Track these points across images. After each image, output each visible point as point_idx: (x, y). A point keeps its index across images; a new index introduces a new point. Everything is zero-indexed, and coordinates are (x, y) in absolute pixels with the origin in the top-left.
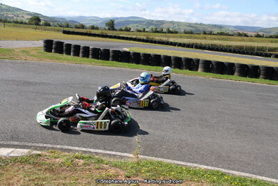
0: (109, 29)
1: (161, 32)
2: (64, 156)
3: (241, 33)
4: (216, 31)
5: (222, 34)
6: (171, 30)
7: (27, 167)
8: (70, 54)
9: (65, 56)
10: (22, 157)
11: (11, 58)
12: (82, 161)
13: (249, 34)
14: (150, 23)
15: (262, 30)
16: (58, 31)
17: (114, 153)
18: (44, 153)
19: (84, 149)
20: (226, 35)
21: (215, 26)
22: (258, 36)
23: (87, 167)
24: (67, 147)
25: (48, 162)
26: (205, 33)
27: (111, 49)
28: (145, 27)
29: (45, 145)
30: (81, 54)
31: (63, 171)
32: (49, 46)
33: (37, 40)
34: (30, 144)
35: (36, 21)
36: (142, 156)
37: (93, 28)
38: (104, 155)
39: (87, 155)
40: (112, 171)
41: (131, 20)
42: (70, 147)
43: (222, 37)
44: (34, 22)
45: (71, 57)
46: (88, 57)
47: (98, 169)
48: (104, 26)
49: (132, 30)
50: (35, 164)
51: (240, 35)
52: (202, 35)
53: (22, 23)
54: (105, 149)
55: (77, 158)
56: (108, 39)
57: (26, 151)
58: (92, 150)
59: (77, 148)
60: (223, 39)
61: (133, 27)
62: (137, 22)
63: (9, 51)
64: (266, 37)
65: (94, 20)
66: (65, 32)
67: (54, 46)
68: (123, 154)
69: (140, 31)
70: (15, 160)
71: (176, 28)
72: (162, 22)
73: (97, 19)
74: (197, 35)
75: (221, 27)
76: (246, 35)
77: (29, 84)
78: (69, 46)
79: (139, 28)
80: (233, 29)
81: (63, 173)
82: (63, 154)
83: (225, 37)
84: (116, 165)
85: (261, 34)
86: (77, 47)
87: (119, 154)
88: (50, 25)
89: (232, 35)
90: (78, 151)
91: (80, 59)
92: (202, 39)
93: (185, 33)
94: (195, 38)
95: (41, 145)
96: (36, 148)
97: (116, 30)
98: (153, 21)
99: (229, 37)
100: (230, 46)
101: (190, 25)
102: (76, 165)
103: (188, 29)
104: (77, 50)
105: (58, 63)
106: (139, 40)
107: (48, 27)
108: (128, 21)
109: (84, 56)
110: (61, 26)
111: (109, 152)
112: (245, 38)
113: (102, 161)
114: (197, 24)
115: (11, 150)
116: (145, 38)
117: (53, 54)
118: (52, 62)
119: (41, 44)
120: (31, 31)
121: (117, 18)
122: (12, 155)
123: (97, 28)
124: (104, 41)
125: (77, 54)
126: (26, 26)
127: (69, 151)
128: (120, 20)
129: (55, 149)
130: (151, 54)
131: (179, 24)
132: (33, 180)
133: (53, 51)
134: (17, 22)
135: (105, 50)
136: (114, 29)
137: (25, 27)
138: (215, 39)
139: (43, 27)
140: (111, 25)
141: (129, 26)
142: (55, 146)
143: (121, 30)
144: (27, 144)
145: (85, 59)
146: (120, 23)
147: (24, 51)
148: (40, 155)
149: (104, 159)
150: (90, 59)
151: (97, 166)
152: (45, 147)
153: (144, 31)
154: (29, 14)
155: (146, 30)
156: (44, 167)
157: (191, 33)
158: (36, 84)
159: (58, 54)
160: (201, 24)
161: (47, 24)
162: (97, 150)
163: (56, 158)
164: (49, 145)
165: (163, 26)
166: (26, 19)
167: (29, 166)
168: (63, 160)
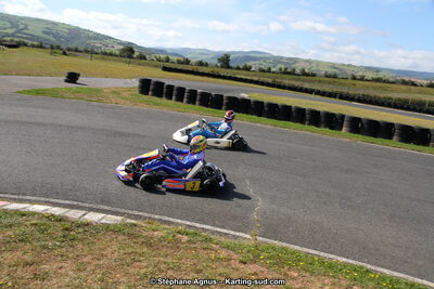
0: (222, 67)
2: (164, 229)
3: (407, 80)
4: (370, 75)
5: (378, 80)
6: (306, 71)
7: (121, 238)
8: (171, 99)
9: (164, 100)
10: (115, 225)
11: (99, 101)
12: (185, 238)
13: (418, 81)
14: (278, 60)
16: (156, 66)
17: (225, 231)
18: (139, 223)
19: (188, 223)
20: (389, 82)
21: (369, 69)
22: (432, 86)
23: (192, 246)
24: (167, 218)
25: (145, 234)
26: (354, 78)
27: (225, 95)
28: (270, 65)
29: (140, 214)
30: (185, 100)
31: (163, 247)
32: (146, 86)
33: (131, 78)
34: (122, 211)
35: (129, 52)
36: (261, 239)
37: (201, 64)
38: (213, 232)
39: (192, 231)
40: (223, 254)
41: (252, 55)
42: (171, 219)
43: (379, 84)
44: (126, 54)
45: (173, 102)
46: (194, 103)
47: (205, 249)
48: (215, 62)
49: (253, 69)
50: (130, 235)
51: (404, 83)
53: (111, 54)
54: (214, 225)
55: (179, 233)
56: (220, 80)
57: (119, 218)
58: (198, 225)
59: (179, 221)
61: (255, 66)
62: (260, 59)
63: (97, 90)
65: (203, 54)
66: (165, 69)
67: (151, 87)
68: (237, 234)
69: (264, 71)
70: (107, 227)
71: (314, 69)
72: (295, 60)
73: (207, 52)
74: (343, 81)
75: (377, 70)
76: (413, 84)
77: (122, 135)
78: (171, 87)
79: (263, 67)
80: (395, 74)
81: (165, 249)
82: (163, 226)
83: (382, 85)
84: (228, 246)
86: (181, 90)
87: (232, 232)
88: (145, 58)
89: (393, 83)
90: (181, 225)
91: (183, 105)
93: (327, 76)
94: (339, 84)
95: (136, 213)
96: (130, 216)
97: (231, 68)
98: (282, 58)
99: (388, 85)
100: (389, 98)
101: (333, 66)
102: (178, 241)
103: (331, 71)
104: (180, 94)
105: (156, 109)
106: (263, 84)
107: (143, 61)
108: (248, 57)
109: (189, 102)
110: (160, 61)
111: (219, 230)
112: (413, 88)
113: (211, 240)
114: (344, 65)
115: (101, 215)
116: (270, 81)
117: (149, 98)
118: (148, 108)
119: (136, 83)
120: (122, 66)
121: (234, 53)
122: (103, 221)
123: (207, 65)
124: (214, 83)
125: (180, 99)
126: (116, 58)
127: (169, 223)
129: (154, 219)
131: (318, 63)
132: (129, 254)
133: (150, 93)
134: (105, 54)
135: (217, 95)
136: (229, 67)
137: (114, 60)
139: (137, 61)
140: (225, 60)
141: (249, 64)
142: (153, 216)
143: (238, 68)
144: (118, 210)
145: (191, 105)
146: (236, 59)
147: (114, 92)
148: (135, 225)
149: (212, 237)
150: (197, 106)
151: (205, 246)
152: (141, 216)
153: (269, 71)
155: (273, 70)
156: (141, 240)
157: (335, 76)
158: (129, 135)
159: (156, 98)
160: (349, 65)
161: (142, 57)
162: (204, 226)
163: (154, 230)
164: (146, 215)
165: (296, 65)
166: (116, 49)
167: (123, 237)
168: (162, 234)
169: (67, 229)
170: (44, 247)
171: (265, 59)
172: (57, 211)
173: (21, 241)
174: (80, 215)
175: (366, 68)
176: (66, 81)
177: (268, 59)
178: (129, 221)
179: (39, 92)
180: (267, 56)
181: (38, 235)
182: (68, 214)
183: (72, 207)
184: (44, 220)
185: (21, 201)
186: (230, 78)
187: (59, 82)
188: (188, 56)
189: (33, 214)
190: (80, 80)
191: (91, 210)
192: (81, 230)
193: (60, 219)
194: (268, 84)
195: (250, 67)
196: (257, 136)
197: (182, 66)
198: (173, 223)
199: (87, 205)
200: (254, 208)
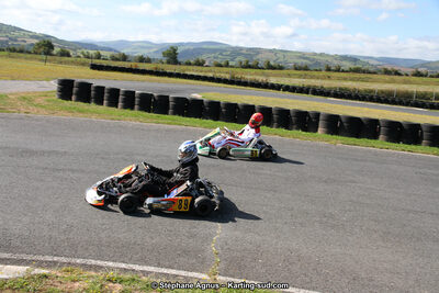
0: (168, 63)
1: (256, 67)
2: (88, 277)
3: (389, 68)
4: (347, 65)
5: (357, 71)
6: (272, 63)
8: (102, 104)
9: (93, 106)
10: (15, 280)
12: (119, 287)
13: (403, 71)
14: (237, 51)
15: (425, 64)
16: (83, 64)
18: (53, 272)
19: (123, 266)
20: (364, 72)
21: (345, 58)
22: (418, 74)
24: (93, 262)
25: (60, 287)
26: (329, 69)
27: (171, 96)
28: (228, 58)
29: (56, 259)
30: (120, 104)
32: (67, 89)
33: (48, 80)
34: (29, 257)
35: (46, 47)
36: (222, 278)
37: (142, 60)
38: (158, 275)
39: (128, 276)
41: (205, 46)
42: (99, 263)
43: (357, 75)
44: (42, 50)
45: (104, 108)
46: (132, 108)
48: (159, 56)
49: (207, 64)
51: (387, 72)
52: (324, 73)
53: (22, 51)
54: (159, 265)
55: (110, 280)
56: (166, 79)
58: (137, 267)
59: (111, 264)
60: (358, 80)
61: (208, 59)
62: (214, 51)
64: (432, 77)
65: (143, 47)
66: (94, 67)
67: (75, 90)
68: (191, 274)
69: (221, 66)
70: (3, 285)
71: (281, 61)
72: (257, 51)
73: (148, 45)
74: (316, 73)
75: (354, 59)
76: (397, 73)
77: (32, 153)
78: (100, 89)
79: (219, 61)
80: (375, 63)
82: (87, 273)
83: (362, 76)
85: (422, 70)
86: (114, 93)
87: (183, 273)
88: (68, 55)
89: (375, 73)
90: (109, 268)
91: (119, 111)
92: (323, 78)
93: (296, 69)
94: (312, 77)
95: (49, 258)
96: (40, 264)
97: (180, 64)
98: (241, 49)
99: (369, 75)
100: (371, 91)
101: (302, 56)
103: (301, 62)
104: (113, 97)
106: (219, 80)
107: (66, 58)
108: (199, 49)
109: (125, 107)
110: (88, 57)
111: (165, 271)
112: (397, 77)
114: (315, 54)
116: (228, 77)
117: (73, 104)
118: (70, 116)
119: (54, 86)
120: (36, 65)
121: (182, 44)
123: (149, 61)
124: (159, 82)
125: (113, 103)
126: (29, 56)
127: (97, 268)
128: (187, 47)
129: (75, 265)
130: (239, 103)
133: (74, 97)
134: (14, 50)
135: (160, 97)
136: (176, 63)
137: (26, 58)
138: (345, 79)
139: (58, 58)
140: (172, 55)
141: (201, 58)
142: (73, 261)
143: (189, 64)
144: (25, 257)
145: (128, 111)
146: (186, 52)
147: (24, 98)
148: (46, 276)
150: (136, 112)
152: (55, 263)
154: (35, 36)
155: (231, 64)
157: (306, 69)
158: (43, 153)
159: (82, 104)
160: (321, 54)
161: (65, 54)
162: (146, 268)
163: (74, 281)
164: (64, 260)
165: (259, 57)
166: (29, 44)
168: (85, 285)
171: (221, 51)
175: (341, 56)
178: (37, 271)
186: (178, 75)
188: (125, 51)
194: (225, 81)
195: (204, 62)
197: (120, 62)
198: (101, 267)
200: (212, 236)
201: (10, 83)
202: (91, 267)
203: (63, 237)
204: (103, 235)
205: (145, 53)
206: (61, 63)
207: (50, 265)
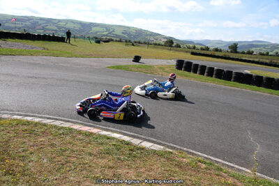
0: (231, 52)
2: (190, 158)
7: (162, 160)
8: (196, 73)
9: (192, 74)
10: (159, 151)
11: (152, 73)
12: (204, 166)
14: (275, 46)
16: (187, 52)
17: (232, 165)
18: (174, 151)
19: (206, 156)
23: (208, 171)
24: (191, 151)
25: (177, 159)
27: (234, 71)
28: (269, 50)
29: (175, 146)
30: (206, 74)
31: (189, 169)
32: (180, 65)
33: (171, 59)
34: (164, 143)
35: (170, 43)
36: (259, 174)
37: (217, 50)
38: (223, 165)
39: (208, 161)
40: (230, 181)
41: (254, 43)
42: (194, 152)
44: (168, 44)
45: (197, 75)
46: (212, 76)
47: (218, 175)
48: (227, 48)
49: (255, 53)
50: (168, 159)
53: (159, 45)
54: (224, 160)
55: (200, 161)
56: (230, 61)
57: (162, 147)
58: (213, 158)
59: (199, 154)
61: (256, 51)
62: (261, 46)
63: (151, 67)
65: (217, 43)
66: (193, 53)
67: (184, 65)
68: (240, 168)
69: (263, 55)
70: (155, 152)
73: (221, 42)
78: (196, 66)
79: (262, 52)
81: (190, 171)
82: (189, 156)
84: (234, 176)
86: (203, 68)
87: (237, 166)
88: (180, 47)
90: (201, 156)
91: (204, 77)
95: (172, 145)
96: (168, 147)
97: (238, 53)
102: (199, 167)
104: (202, 70)
105: (187, 79)
106: (262, 63)
107: (179, 49)
108: (251, 45)
109: (208, 76)
110: (189, 48)
111: (227, 163)
113: (221, 170)
115: (151, 144)
116: (268, 61)
117: (182, 72)
119: (174, 63)
120: (166, 52)
122: (152, 148)
123: (221, 51)
124: (226, 63)
125: (202, 73)
127: (193, 154)
129: (183, 150)
132: (167, 171)
133: (183, 69)
134: (156, 44)
135: (228, 71)
136: (236, 52)
137: (161, 48)
139: (175, 48)
140: (234, 48)
141: (251, 50)
142: (182, 148)
143: (243, 53)
144: (162, 142)
145: (209, 78)
146: (243, 46)
147: (161, 68)
148: (171, 153)
149: (222, 167)
150: (213, 78)
151: (217, 173)
152: (175, 148)
153: (267, 54)
155: (270, 53)
156: (174, 162)
159: (187, 72)
161: (178, 46)
162: (217, 159)
163: (183, 158)
164: (179, 147)
166: (163, 41)
167: (164, 160)
168: (188, 161)
169: (131, 150)
170: (119, 159)
171: (265, 46)
172: (126, 138)
173: (107, 153)
174: (139, 142)
176: (133, 61)
177: (266, 46)
178: (167, 149)
179: (119, 67)
180: (266, 44)
181: (116, 151)
182: (132, 141)
183: (134, 137)
184: (119, 143)
185: (107, 130)
186: (237, 60)
187: (129, 62)
189: (114, 138)
190: (141, 60)
191: (145, 140)
192: (139, 152)
193: (128, 144)
194: (266, 64)
195: (253, 52)
196: (256, 100)
197: (204, 51)
198: (195, 154)
199: (143, 137)
200: (254, 151)
201: (155, 60)
202: (190, 153)
203: (178, 136)
204: (196, 139)
205: (219, 46)
206: (176, 51)
207: (172, 148)
